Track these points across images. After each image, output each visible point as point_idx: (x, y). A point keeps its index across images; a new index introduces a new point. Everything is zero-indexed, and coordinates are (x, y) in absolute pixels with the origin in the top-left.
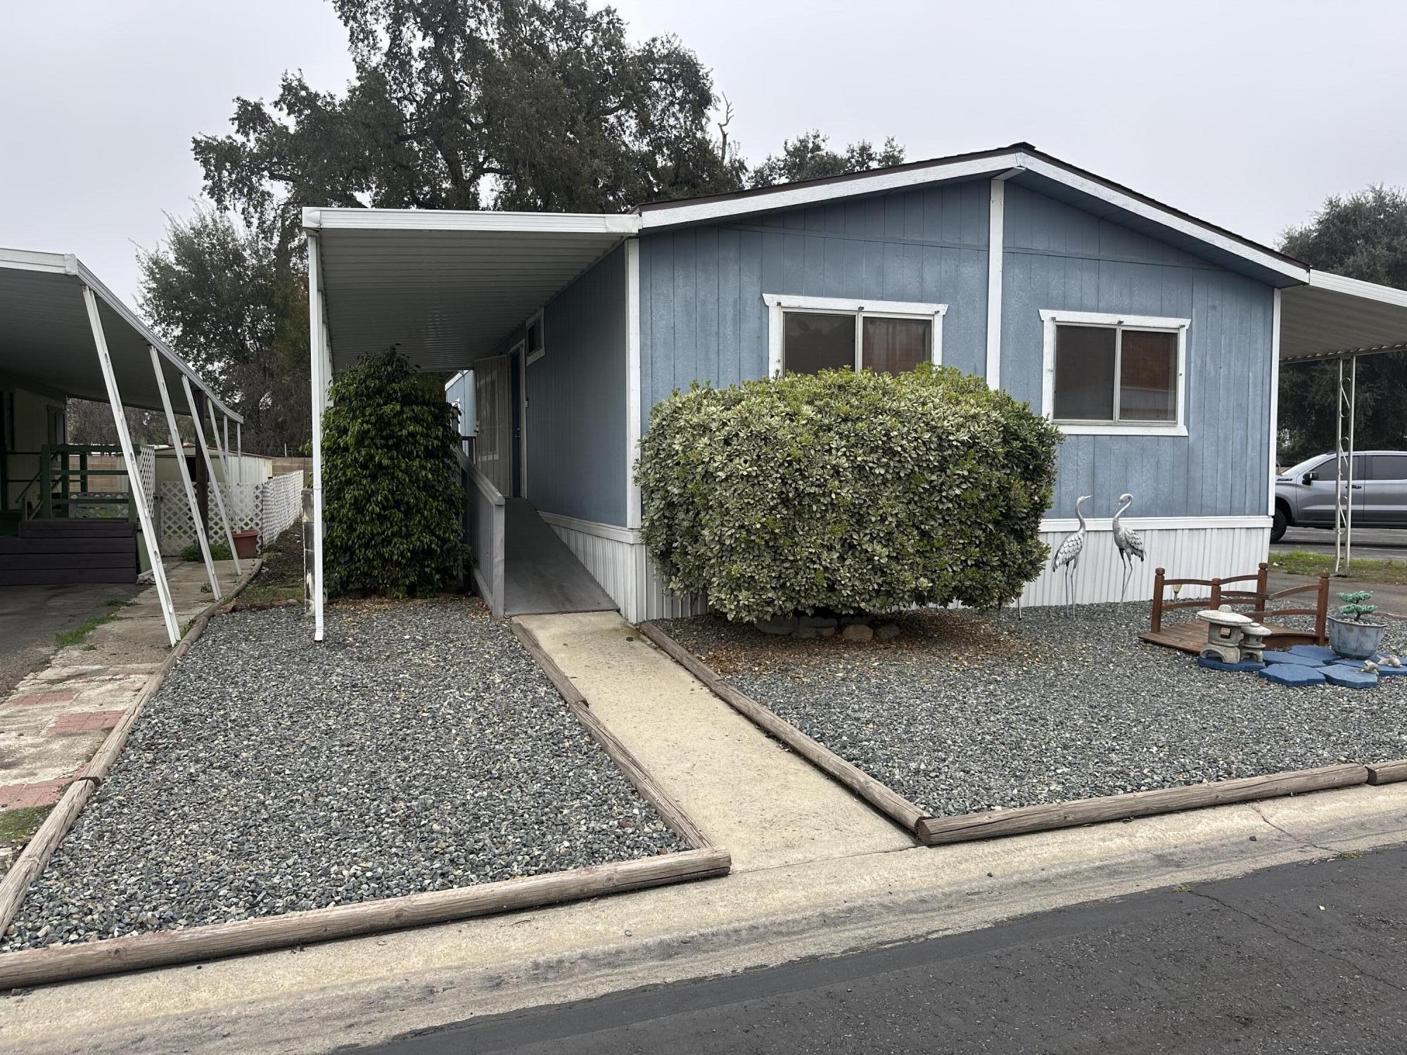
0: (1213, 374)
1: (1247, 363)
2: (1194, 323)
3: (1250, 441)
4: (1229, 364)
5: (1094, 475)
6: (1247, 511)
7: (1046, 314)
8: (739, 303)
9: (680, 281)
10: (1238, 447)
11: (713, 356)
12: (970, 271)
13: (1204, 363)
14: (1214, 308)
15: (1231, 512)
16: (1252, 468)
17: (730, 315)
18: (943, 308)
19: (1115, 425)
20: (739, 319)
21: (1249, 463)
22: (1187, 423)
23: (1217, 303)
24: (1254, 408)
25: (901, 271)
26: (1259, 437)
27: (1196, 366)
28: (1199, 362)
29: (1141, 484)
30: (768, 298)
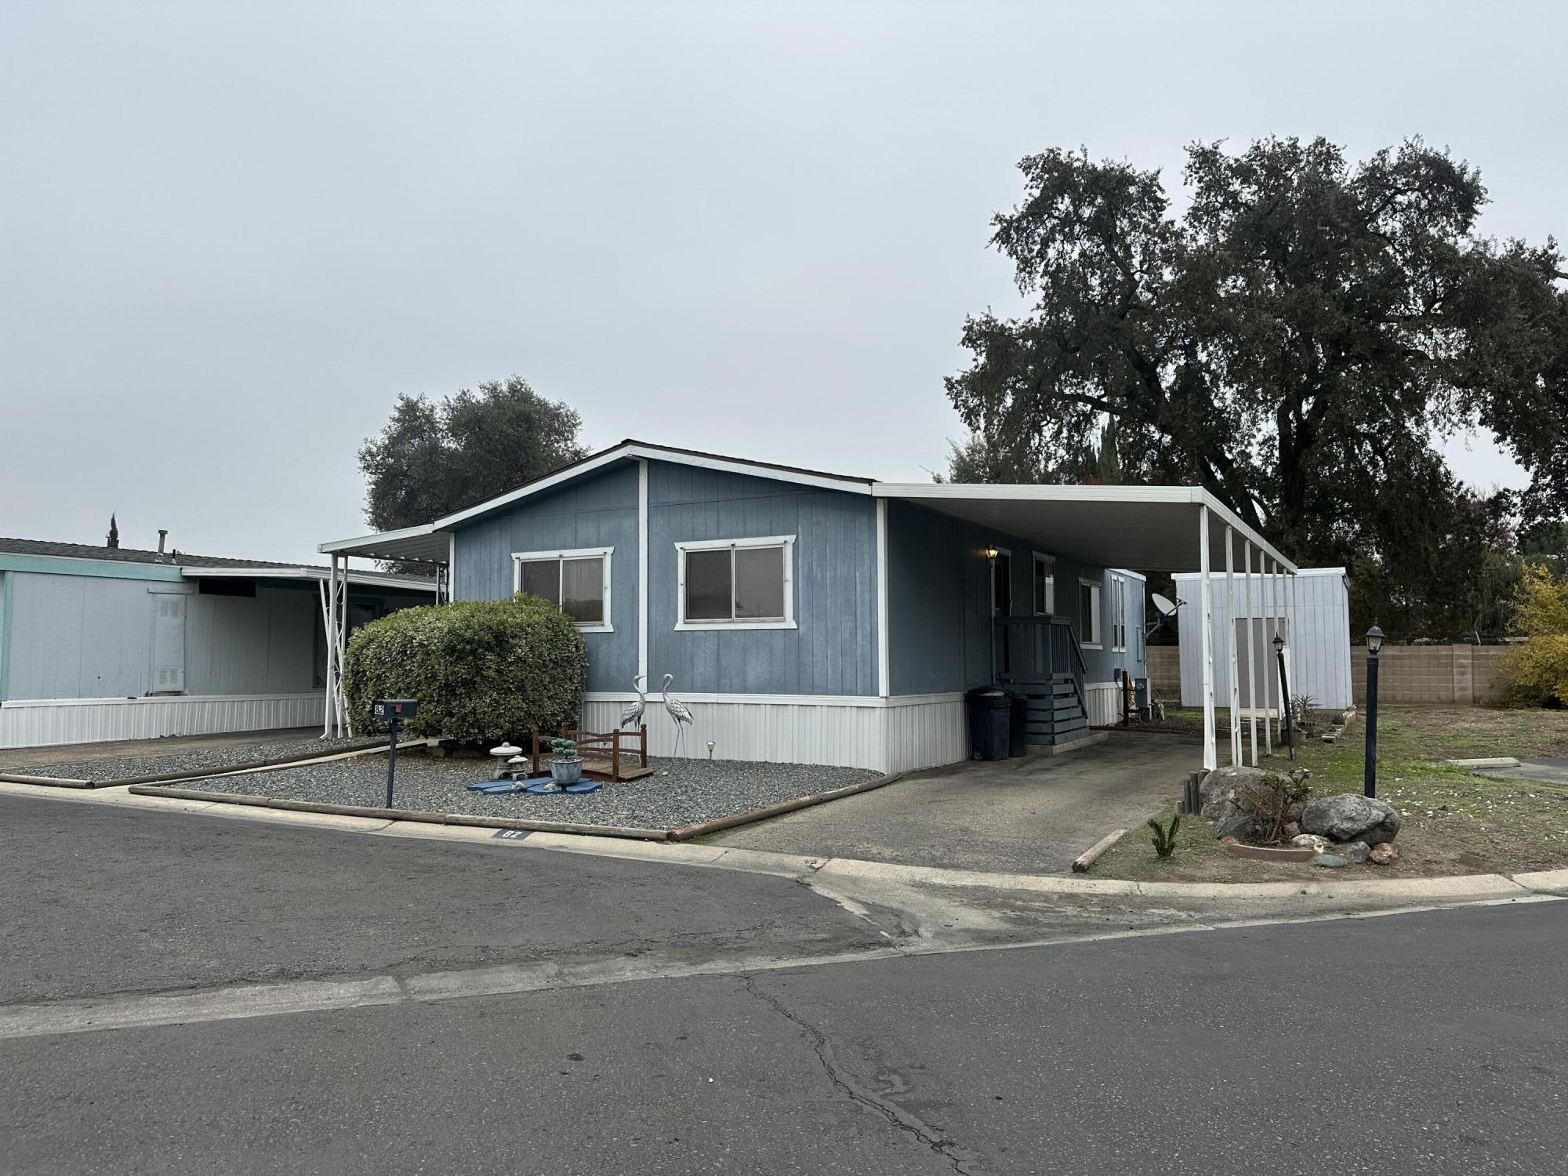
0: (820, 576)
1: (853, 565)
2: (800, 537)
3: (859, 631)
4: (835, 568)
5: (718, 660)
6: (859, 692)
7: (678, 545)
8: (500, 559)
9: (473, 551)
10: (848, 636)
11: (488, 593)
12: (627, 523)
13: (810, 568)
14: (818, 523)
15: (843, 692)
16: (862, 654)
17: (496, 568)
18: (610, 550)
19: (732, 622)
20: (500, 569)
21: (859, 650)
22: (796, 617)
23: (821, 519)
24: (863, 603)
25: (586, 530)
26: (868, 627)
27: (803, 572)
28: (806, 568)
29: (756, 668)
30: (514, 555)
